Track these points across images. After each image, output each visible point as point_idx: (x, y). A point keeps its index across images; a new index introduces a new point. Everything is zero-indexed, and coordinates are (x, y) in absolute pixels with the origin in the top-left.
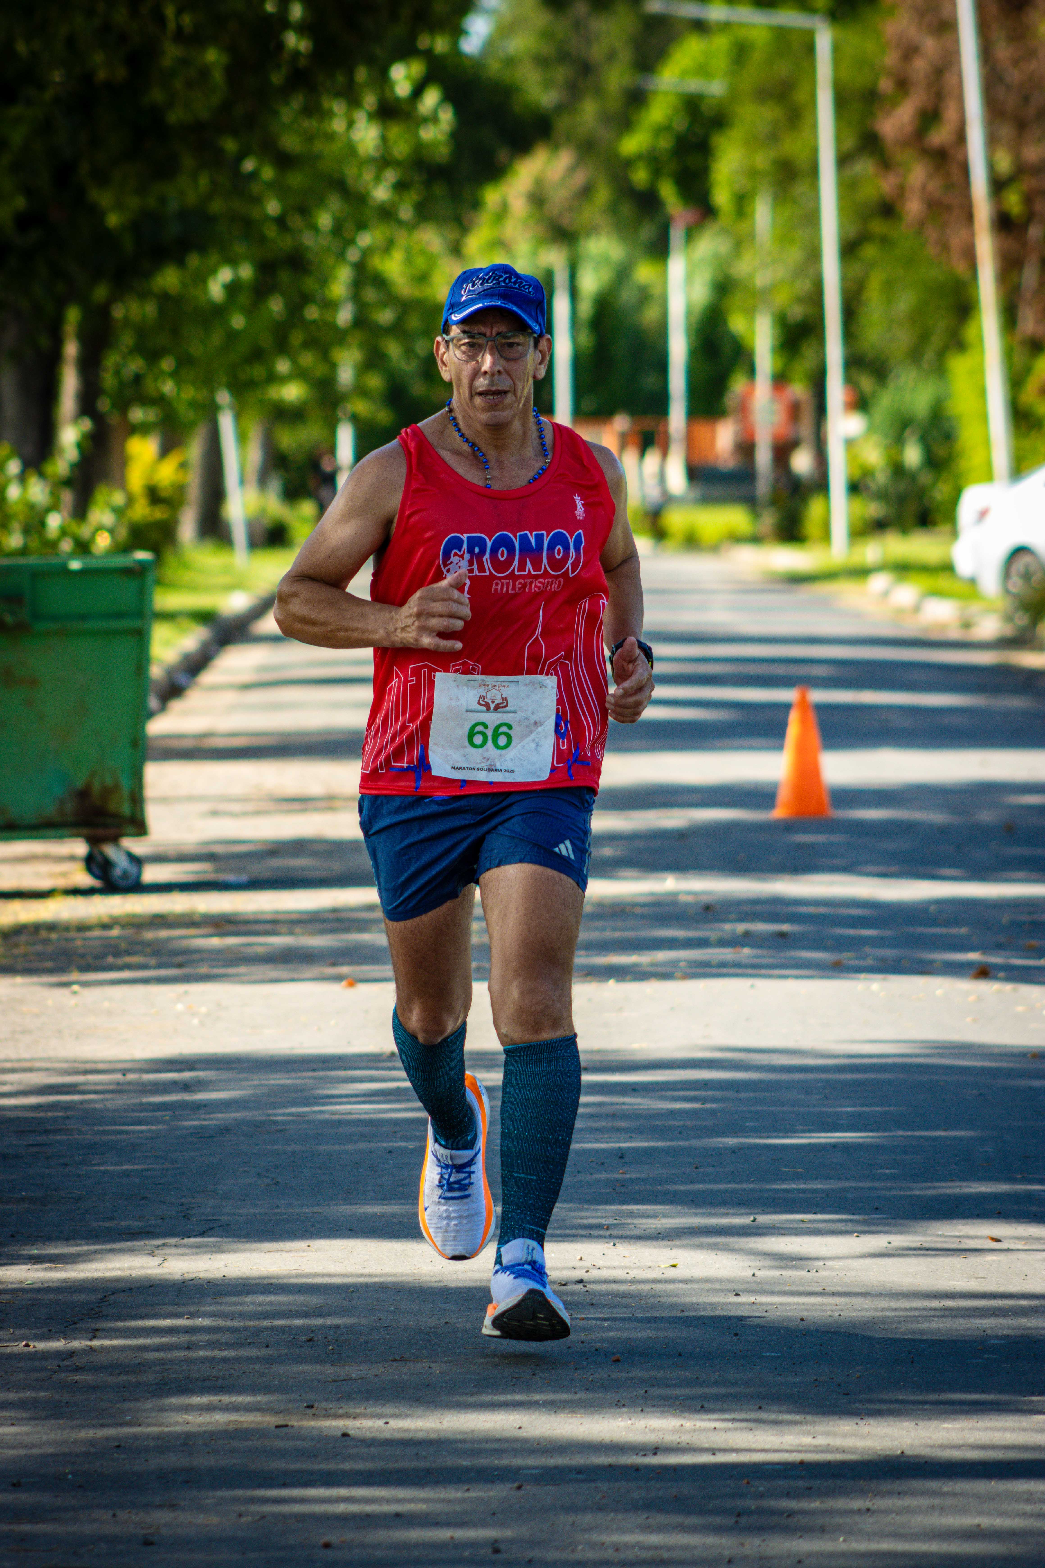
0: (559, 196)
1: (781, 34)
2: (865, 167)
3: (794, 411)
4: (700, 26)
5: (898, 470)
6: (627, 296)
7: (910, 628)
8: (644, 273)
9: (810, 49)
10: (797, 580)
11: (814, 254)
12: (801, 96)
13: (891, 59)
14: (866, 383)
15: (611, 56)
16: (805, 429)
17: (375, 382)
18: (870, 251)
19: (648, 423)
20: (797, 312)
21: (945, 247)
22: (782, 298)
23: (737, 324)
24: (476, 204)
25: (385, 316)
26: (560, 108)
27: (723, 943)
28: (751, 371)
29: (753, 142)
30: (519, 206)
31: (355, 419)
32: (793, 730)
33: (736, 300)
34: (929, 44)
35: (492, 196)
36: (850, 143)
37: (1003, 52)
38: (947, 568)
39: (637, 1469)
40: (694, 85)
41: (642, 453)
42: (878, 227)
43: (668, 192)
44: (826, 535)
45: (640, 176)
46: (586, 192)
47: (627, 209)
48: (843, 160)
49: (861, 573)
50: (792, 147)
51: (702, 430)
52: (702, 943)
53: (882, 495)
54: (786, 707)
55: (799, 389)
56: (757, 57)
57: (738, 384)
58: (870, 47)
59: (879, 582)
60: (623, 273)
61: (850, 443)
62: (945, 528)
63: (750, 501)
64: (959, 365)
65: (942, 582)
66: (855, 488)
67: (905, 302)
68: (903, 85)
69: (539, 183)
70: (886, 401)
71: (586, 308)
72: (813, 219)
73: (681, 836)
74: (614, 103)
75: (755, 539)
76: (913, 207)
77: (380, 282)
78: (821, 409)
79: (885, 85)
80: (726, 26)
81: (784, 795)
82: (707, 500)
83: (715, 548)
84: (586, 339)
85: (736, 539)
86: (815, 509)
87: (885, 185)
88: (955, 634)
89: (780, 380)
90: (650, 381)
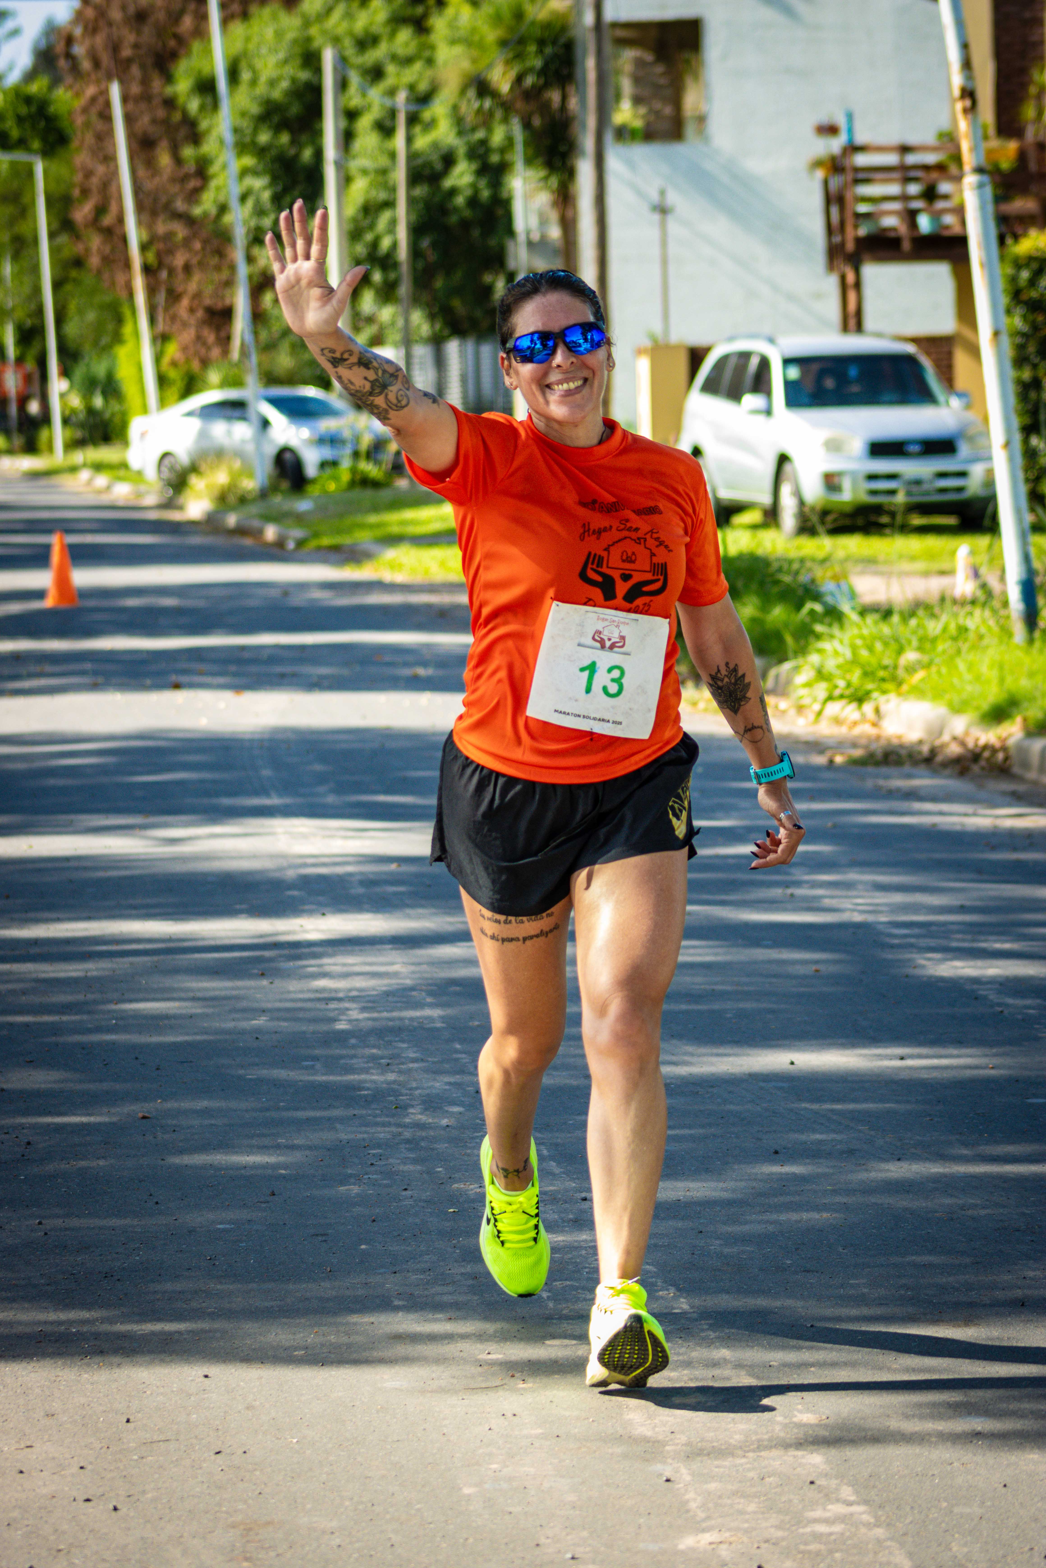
1: (14, 165)
2: (65, 238)
3: (29, 378)
5: (91, 411)
7: (106, 499)
9: (31, 173)
10: (36, 475)
11: (38, 288)
12: (27, 200)
13: (78, 178)
14: (70, 362)
16: (36, 388)
18: (68, 287)
20: (29, 323)
21: (114, 283)
22: (20, 314)
34: (101, 169)
36: (55, 225)
37: (142, 172)
38: (124, 465)
42: (74, 273)
44: (50, 448)
48: (52, 235)
49: (73, 469)
50: (21, 228)
53: (82, 425)
55: (31, 366)
58: (66, 171)
59: (84, 474)
61: (62, 396)
62: (121, 443)
63: (6, 431)
64: (122, 353)
65: (122, 473)
66: (66, 421)
67: (91, 315)
68: (85, 192)
70: (79, 371)
72: (35, 269)
75: (10, 452)
76: (94, 261)
78: (44, 377)
79: (76, 192)
81: (50, 594)
86: (44, 434)
87: (78, 248)
88: (132, 502)
89: (20, 362)
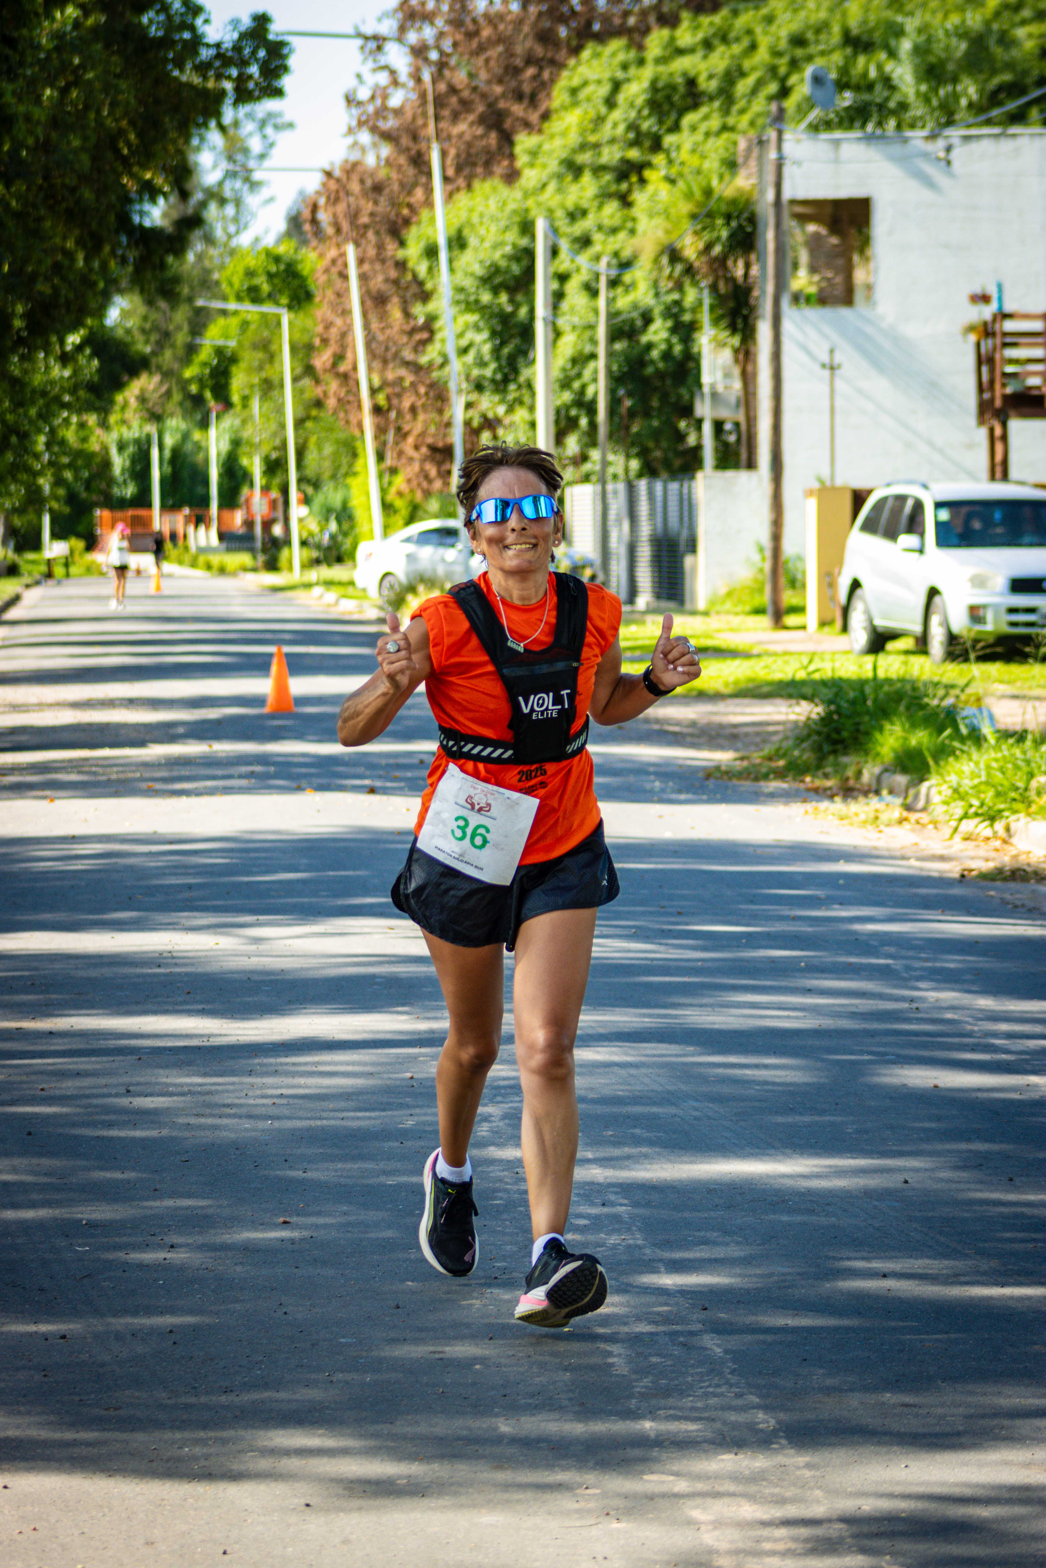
0: (154, 397)
1: (264, 316)
2: (307, 382)
3: (273, 504)
4: (224, 313)
5: (326, 534)
6: (189, 447)
7: (334, 614)
8: (197, 435)
9: (279, 324)
10: (276, 589)
11: (282, 426)
12: (274, 347)
13: (320, 329)
14: (310, 490)
15: (179, 328)
16: (280, 514)
17: (61, 492)
18: (309, 424)
19: (199, 511)
20: (274, 455)
21: (348, 422)
22: (266, 448)
23: (244, 461)
24: (112, 402)
25: (65, 460)
26: (154, 353)
27: (241, 777)
28: (251, 485)
29: (250, 370)
30: (133, 403)
31: (51, 511)
32: (274, 669)
33: (244, 449)
34: (339, 322)
35: (119, 398)
36: (299, 370)
37: (375, 325)
38: (351, 583)
39: (199, 1048)
40: (220, 342)
41: (196, 527)
42: (314, 412)
43: (208, 395)
44: (290, 568)
45: (194, 388)
46: (168, 394)
47: (188, 404)
48: (295, 380)
49: (308, 586)
50: (269, 372)
51: (226, 514)
52: (230, 777)
53: (316, 547)
54: (270, 655)
55: (275, 494)
56: (252, 327)
57: (245, 491)
58: (309, 323)
59: (317, 591)
60: (186, 436)
61: (301, 520)
62: (349, 563)
63: (252, 550)
64: (354, 483)
65: (350, 590)
66: (304, 543)
67: (328, 449)
68: (325, 341)
69: (143, 391)
70: (319, 500)
71: (167, 454)
72: (280, 410)
73: (218, 722)
74: (180, 352)
75: (254, 570)
76: (331, 402)
77: (63, 442)
78: (286, 503)
79: (317, 342)
80: (236, 313)
81: (270, 701)
82: (229, 550)
83: (234, 574)
84: (168, 470)
85: (245, 569)
86: (285, 553)
87: (318, 391)
88: (356, 617)
89: (266, 489)
90: (200, 490)
